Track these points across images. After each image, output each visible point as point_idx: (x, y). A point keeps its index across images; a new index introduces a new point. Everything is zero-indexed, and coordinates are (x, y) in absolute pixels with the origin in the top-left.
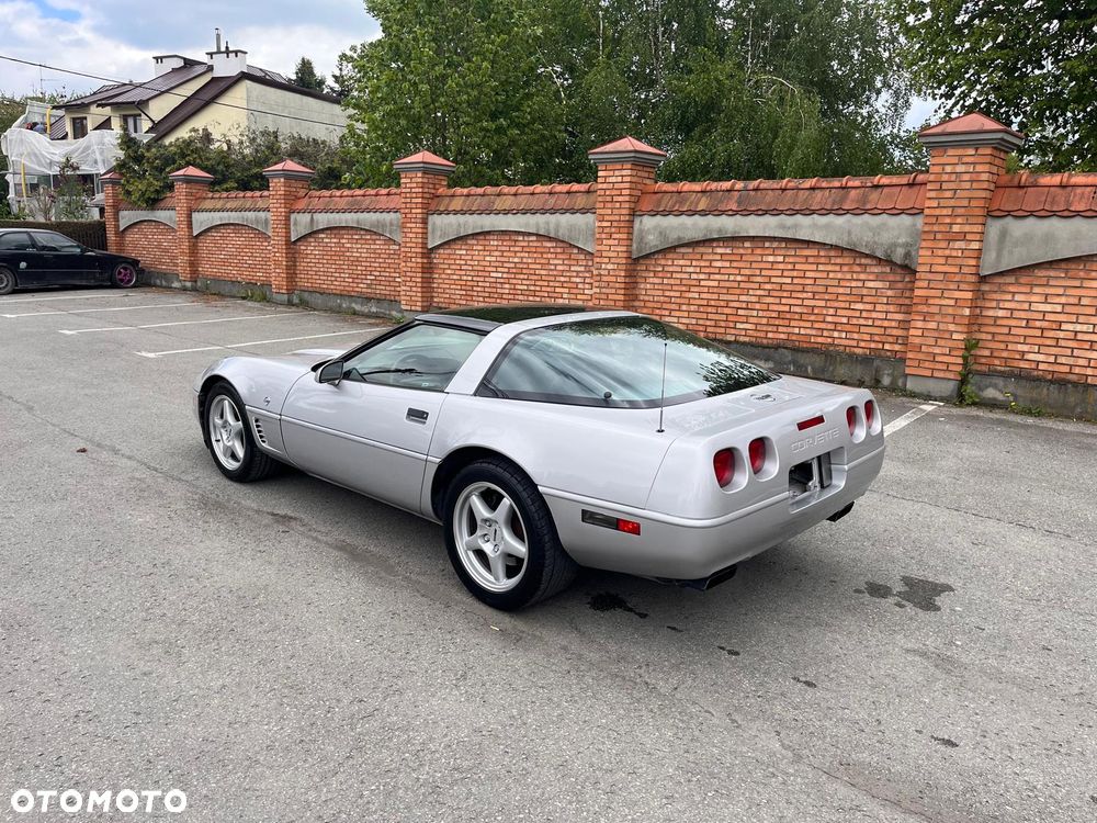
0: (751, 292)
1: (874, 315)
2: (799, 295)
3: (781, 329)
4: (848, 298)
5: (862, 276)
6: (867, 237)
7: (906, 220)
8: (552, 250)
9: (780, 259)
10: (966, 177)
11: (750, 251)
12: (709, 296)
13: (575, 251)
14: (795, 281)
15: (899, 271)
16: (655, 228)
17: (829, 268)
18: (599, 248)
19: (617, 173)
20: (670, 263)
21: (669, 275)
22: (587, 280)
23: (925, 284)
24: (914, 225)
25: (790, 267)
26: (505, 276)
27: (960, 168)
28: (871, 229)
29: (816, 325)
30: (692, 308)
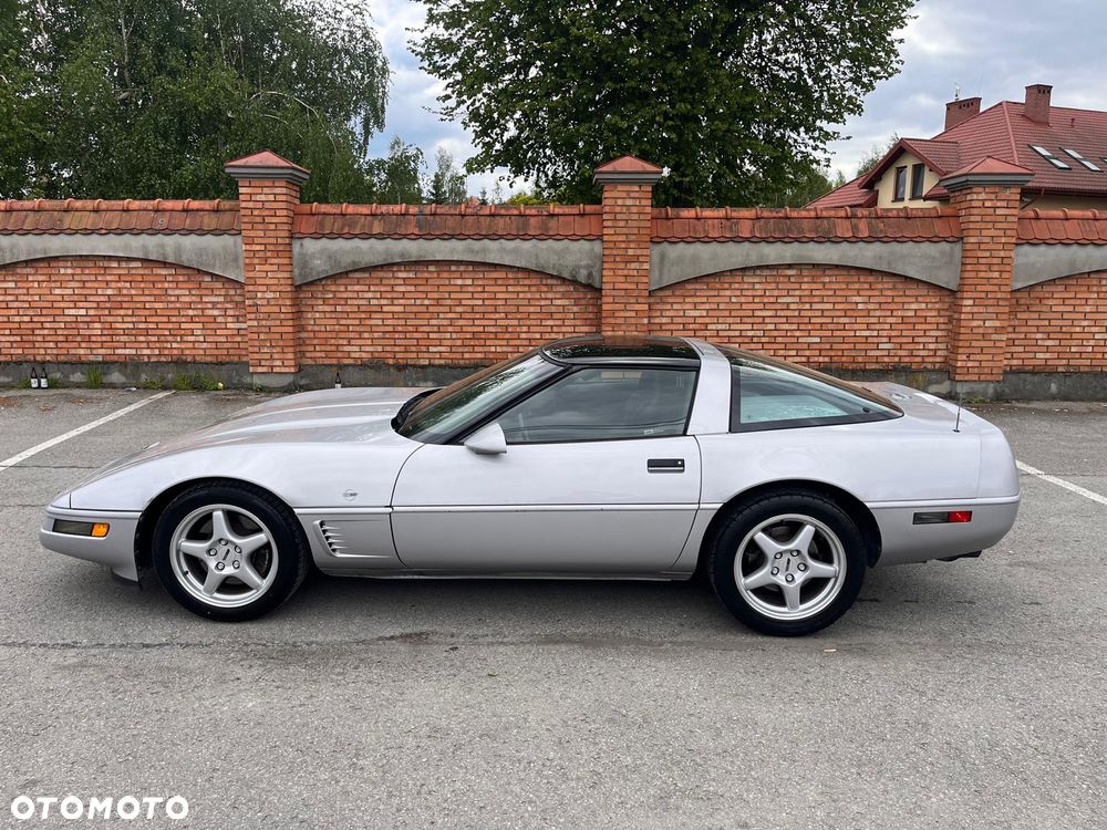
0: (441, 316)
1: (564, 329)
2: (492, 316)
3: (477, 349)
4: (539, 316)
5: (550, 296)
6: (553, 260)
7: (584, 245)
8: (170, 279)
9: (469, 282)
10: (634, 210)
11: (435, 275)
12: (395, 322)
13: (208, 279)
14: (487, 302)
15: (582, 289)
16: (322, 251)
17: (519, 289)
18: (251, 274)
19: (266, 190)
20: (342, 289)
21: (343, 302)
22: (230, 312)
23: (611, 300)
24: (593, 249)
25: (480, 289)
26: (92, 312)
27: (629, 202)
28: (556, 253)
29: (512, 343)
30: (376, 335)
